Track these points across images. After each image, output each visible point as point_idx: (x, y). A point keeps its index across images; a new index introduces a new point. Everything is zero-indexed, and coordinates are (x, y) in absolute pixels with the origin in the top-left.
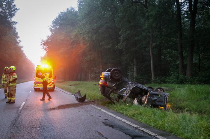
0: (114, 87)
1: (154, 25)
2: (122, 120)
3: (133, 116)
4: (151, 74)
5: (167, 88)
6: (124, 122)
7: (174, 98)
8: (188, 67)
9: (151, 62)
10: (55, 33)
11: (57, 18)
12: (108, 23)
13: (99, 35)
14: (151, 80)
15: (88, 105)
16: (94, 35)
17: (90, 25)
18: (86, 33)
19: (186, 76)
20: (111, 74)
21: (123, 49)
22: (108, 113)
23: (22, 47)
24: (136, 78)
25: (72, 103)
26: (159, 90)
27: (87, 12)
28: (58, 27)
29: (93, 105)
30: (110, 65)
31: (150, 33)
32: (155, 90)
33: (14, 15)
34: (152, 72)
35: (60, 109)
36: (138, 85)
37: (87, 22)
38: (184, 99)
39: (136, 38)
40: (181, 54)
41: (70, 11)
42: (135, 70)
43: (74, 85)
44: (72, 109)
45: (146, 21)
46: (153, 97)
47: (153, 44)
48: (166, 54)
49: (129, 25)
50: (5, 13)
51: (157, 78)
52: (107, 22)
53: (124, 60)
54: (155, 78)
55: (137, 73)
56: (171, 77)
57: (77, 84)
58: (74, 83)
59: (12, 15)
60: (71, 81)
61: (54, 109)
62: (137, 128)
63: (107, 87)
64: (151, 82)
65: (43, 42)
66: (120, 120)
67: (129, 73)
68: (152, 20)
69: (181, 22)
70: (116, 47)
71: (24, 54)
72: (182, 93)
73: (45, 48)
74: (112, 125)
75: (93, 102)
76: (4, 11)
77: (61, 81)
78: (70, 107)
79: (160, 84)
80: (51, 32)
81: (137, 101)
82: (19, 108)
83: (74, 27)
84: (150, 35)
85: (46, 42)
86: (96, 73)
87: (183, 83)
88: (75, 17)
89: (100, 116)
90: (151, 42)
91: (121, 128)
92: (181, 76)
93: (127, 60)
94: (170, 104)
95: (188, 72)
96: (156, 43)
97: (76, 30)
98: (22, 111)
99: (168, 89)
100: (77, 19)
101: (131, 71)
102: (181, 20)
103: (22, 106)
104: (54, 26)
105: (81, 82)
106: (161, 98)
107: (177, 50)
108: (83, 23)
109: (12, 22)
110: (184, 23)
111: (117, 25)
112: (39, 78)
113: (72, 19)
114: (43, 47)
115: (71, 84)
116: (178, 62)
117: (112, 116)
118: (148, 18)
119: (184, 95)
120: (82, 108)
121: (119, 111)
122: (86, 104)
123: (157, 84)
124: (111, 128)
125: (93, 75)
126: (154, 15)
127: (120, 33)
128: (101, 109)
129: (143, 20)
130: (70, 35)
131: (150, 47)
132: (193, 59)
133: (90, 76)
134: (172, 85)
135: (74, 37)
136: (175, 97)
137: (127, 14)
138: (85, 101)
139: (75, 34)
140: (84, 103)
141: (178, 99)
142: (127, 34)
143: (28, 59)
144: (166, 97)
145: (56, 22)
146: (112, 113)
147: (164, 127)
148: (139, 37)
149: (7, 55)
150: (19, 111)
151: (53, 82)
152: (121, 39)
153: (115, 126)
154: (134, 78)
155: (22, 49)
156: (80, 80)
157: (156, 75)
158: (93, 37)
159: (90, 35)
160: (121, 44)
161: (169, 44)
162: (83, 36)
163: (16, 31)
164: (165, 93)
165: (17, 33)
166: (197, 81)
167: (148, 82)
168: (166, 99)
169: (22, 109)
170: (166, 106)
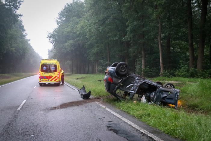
0: (120, 83)
1: (162, 15)
2: (128, 123)
3: (141, 117)
4: (159, 67)
5: (177, 82)
6: (130, 125)
7: (185, 94)
8: (199, 59)
9: (160, 55)
10: (62, 25)
11: (63, 10)
12: (115, 14)
13: (106, 26)
14: (160, 72)
15: (93, 103)
16: (100, 26)
17: (96, 16)
18: (92, 24)
19: (197, 69)
20: (117, 69)
21: (131, 41)
22: (113, 113)
23: (29, 40)
24: (145, 71)
25: (76, 100)
26: (169, 85)
27: (92, 3)
28: (64, 19)
29: (97, 103)
30: (117, 57)
31: (158, 23)
32: (164, 85)
33: (19, 7)
34: (161, 65)
35: (62, 108)
36: (146, 81)
37: (93, 13)
38: (196, 95)
39: (144, 29)
40: (192, 45)
41: (75, 2)
42: (143, 63)
43: (81, 78)
44: (75, 107)
45: (155, 11)
46: (163, 94)
47: (162, 35)
48: (175, 45)
49: (137, 15)
50: (10, 5)
51: (166, 71)
52: (114, 12)
53: (132, 52)
54: (164, 71)
55: (146, 66)
56: (181, 70)
57: (84, 78)
58: (81, 77)
59: (16, 8)
60: (78, 75)
61: (55, 108)
62: (144, 134)
63: (113, 83)
64: (160, 75)
65: (50, 35)
66: (126, 123)
67: (137, 66)
68: (161, 9)
69: (191, 11)
70: (123, 39)
71: (31, 47)
72: (194, 89)
73: (52, 41)
74: (116, 130)
75: (98, 98)
76: (8, 4)
77: (69, 74)
78: (73, 106)
79: (170, 77)
80: (58, 24)
81: (146, 98)
82: (18, 108)
83: (80, 19)
84: (159, 25)
85: (53, 34)
86: (103, 66)
87: (194, 77)
88: (81, 8)
89: (104, 118)
90: (159, 33)
91: (127, 135)
92: (192, 69)
93: (135, 52)
94: (181, 101)
95: (199, 65)
96: (165, 34)
97: (82, 22)
98: (20, 112)
99: (179, 83)
100: (83, 10)
101: (139, 64)
102: (191, 9)
103: (22, 105)
104: (60, 18)
105: (89, 75)
106: (171, 95)
107: (187, 41)
108: (88, 14)
109: (17, 15)
110: (194, 12)
111: (123, 16)
112: (44, 73)
113: (78, 11)
114: (49, 40)
115: (78, 77)
116: (187, 54)
117: (118, 117)
118: (156, 7)
119: (196, 90)
120: (86, 107)
121: (125, 111)
122: (90, 102)
123: (166, 78)
124: (115, 134)
125: (100, 68)
126: (163, 4)
127: (127, 24)
128: (105, 108)
129: (150, 11)
130: (76, 27)
131: (159, 38)
132: (205, 50)
133: (98, 69)
134: (183, 78)
135: (80, 28)
136: (187, 93)
137: (135, 4)
138: (90, 98)
139: (81, 26)
140: (89, 100)
141: (190, 95)
142: (134, 25)
143: (35, 53)
144: (177, 94)
145: (62, 14)
146: (117, 113)
147: (176, 133)
148: (147, 28)
149: (13, 49)
150: (17, 112)
151: (58, 76)
152: (128, 30)
153: (119, 132)
154: (142, 71)
155: (29, 42)
156: (88, 73)
157: (165, 68)
158: (99, 28)
159: (96, 27)
160: (129, 36)
161: (179, 35)
162: (89, 28)
163: (22, 24)
164: (175, 90)
165: (23, 26)
166: (209, 74)
167: (157, 75)
168: (176, 97)
169: (21, 109)
170: (177, 104)
